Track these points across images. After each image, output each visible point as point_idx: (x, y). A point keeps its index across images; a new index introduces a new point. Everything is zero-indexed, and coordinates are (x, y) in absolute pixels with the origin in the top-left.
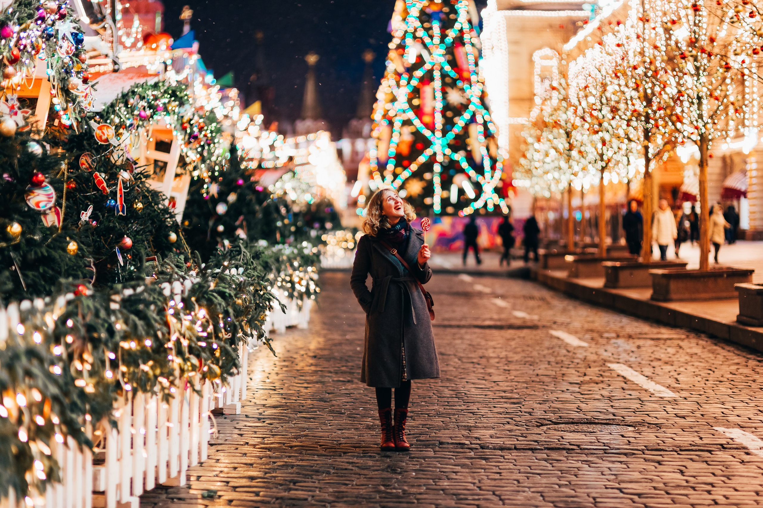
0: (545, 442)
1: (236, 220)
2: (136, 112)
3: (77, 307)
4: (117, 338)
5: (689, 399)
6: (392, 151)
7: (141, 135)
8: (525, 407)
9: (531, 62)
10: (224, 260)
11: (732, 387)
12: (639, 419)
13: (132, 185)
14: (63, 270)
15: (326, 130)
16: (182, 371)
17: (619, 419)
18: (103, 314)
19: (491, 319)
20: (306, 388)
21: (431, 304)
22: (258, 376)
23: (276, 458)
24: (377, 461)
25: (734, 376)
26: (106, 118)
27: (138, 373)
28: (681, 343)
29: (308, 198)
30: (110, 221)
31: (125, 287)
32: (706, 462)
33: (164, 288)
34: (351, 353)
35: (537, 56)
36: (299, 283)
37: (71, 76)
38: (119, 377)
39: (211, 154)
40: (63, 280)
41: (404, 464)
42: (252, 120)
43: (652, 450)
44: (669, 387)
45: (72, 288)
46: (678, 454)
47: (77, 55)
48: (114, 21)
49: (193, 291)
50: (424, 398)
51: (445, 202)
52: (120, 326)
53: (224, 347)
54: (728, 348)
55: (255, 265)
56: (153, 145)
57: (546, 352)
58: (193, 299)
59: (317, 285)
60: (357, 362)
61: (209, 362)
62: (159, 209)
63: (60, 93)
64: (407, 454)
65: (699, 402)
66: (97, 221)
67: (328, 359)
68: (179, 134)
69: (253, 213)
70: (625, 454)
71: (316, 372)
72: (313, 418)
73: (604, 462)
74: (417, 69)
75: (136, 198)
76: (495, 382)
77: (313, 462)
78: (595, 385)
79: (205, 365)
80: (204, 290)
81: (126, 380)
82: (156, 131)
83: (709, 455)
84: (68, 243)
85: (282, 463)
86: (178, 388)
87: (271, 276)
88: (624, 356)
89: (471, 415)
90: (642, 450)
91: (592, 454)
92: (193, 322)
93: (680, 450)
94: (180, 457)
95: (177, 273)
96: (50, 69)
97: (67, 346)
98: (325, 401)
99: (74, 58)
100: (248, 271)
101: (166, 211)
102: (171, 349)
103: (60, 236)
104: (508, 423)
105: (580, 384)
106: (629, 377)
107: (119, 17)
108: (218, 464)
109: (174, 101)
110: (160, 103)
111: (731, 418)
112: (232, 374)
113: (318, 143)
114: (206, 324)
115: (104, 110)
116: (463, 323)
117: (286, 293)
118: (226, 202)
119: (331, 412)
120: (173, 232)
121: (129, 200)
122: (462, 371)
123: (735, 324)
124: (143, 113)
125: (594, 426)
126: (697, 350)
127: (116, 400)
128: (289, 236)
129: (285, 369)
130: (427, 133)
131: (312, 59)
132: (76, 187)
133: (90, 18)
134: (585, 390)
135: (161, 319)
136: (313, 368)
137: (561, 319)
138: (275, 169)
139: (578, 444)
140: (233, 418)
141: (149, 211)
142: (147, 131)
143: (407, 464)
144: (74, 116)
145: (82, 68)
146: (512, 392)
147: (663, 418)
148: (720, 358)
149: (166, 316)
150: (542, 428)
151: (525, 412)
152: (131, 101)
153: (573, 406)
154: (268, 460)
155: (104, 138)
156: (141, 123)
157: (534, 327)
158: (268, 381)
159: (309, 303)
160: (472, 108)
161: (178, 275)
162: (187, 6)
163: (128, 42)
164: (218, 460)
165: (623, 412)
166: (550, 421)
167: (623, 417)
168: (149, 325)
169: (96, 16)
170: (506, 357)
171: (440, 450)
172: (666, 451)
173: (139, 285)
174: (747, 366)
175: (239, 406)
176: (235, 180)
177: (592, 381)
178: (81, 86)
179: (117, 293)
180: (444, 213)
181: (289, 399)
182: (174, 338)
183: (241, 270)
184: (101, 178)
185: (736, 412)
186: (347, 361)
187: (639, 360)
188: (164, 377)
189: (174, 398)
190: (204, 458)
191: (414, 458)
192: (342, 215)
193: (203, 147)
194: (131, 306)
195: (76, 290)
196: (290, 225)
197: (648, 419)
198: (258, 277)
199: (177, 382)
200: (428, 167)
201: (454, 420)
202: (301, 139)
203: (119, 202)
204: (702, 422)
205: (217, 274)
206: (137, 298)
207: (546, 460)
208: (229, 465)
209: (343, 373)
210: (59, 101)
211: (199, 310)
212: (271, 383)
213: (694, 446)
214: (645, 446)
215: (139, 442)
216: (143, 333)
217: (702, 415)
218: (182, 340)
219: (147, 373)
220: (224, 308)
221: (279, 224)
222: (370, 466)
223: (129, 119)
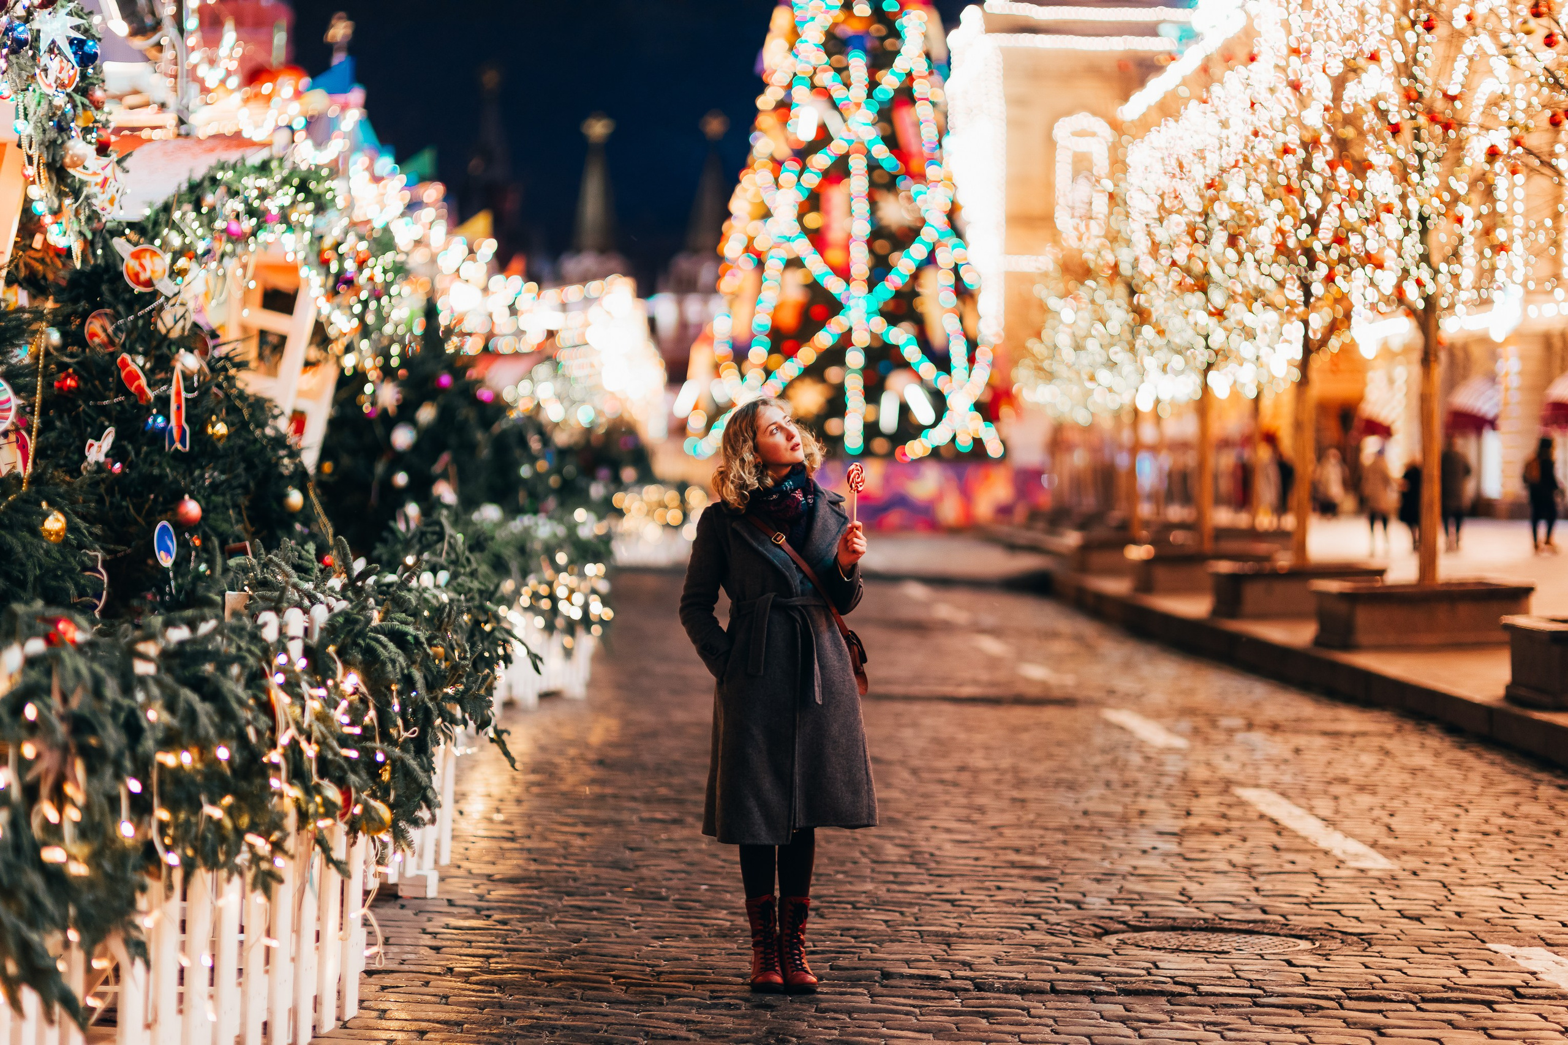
0: (1119, 975)
1: (434, 460)
2: (219, 224)
3: (49, 673)
4: (149, 743)
5: (1423, 875)
6: (763, 321)
7: (229, 275)
8: (1066, 888)
9: (1051, 144)
10: (406, 551)
11: (1511, 847)
12: (1319, 922)
13: (204, 383)
14: (31, 578)
15: (625, 275)
16: (303, 817)
17: (1275, 922)
18: (111, 689)
19: (975, 682)
20: (582, 835)
21: (860, 658)
22: (477, 807)
23: (515, 1007)
24: (743, 1017)
25: (1512, 821)
26: (151, 234)
27: (197, 824)
28: (1390, 745)
29: (584, 417)
30: (152, 464)
31: (169, 624)
32: (1484, 1029)
33: (265, 625)
34: (677, 756)
35: (1062, 130)
36: (568, 599)
37: (70, 138)
38: (153, 834)
39: (382, 319)
40: (19, 608)
41: (804, 1026)
42: (471, 251)
43: (1359, 999)
44: (1374, 845)
45: (41, 626)
46: (1419, 1009)
47: (84, 90)
48: (181, 31)
49: (331, 631)
50: (842, 863)
51: (871, 430)
52: (154, 715)
53: (402, 761)
54: (1490, 756)
55: (474, 565)
56: (257, 298)
57: (1098, 759)
58: (331, 649)
59: (605, 601)
60: (693, 777)
61: (364, 795)
62: (264, 435)
63: (44, 174)
64: (810, 1002)
65: (1447, 881)
66: (123, 463)
67: (629, 767)
68: (314, 272)
69: (471, 447)
70: (1301, 1008)
71: (601, 798)
72: (598, 909)
73: (1256, 1028)
74: (815, 152)
75: (212, 412)
76: (994, 828)
77: (599, 1019)
78: (1212, 838)
79: (357, 802)
80: (358, 628)
81: (167, 841)
82: (263, 268)
83: (1488, 1013)
84: (45, 516)
85: (529, 1022)
86: (292, 857)
87: (508, 586)
88: (1268, 773)
89: (948, 907)
90: (1337, 999)
91: (1226, 1006)
92: (331, 703)
93: (1421, 999)
94: (294, 1013)
95: (295, 586)
96: (22, 120)
97: (23, 766)
98: (624, 869)
99: (78, 98)
100: (460, 580)
101: (279, 441)
102: (276, 767)
103: (25, 500)
104: (1032, 927)
105: (1180, 835)
106: (1286, 821)
107: (191, 23)
108: (384, 1024)
109: (305, 201)
110: (272, 206)
111: (1522, 923)
112: (416, 823)
113: (607, 301)
114: (361, 706)
115: (148, 218)
116: (916, 689)
117: (540, 622)
118: (412, 421)
119: (639, 894)
120: (295, 487)
121: (197, 417)
122: (921, 800)
123: (1504, 705)
124: (234, 227)
125: (1223, 936)
126: (1423, 759)
127: (143, 889)
128: (546, 496)
129: (535, 790)
130: (834, 285)
131: (598, 129)
132: (78, 387)
133: (130, 23)
134: (1192, 850)
135: (256, 698)
136: (597, 789)
137: (1125, 684)
138: (517, 355)
139: (1193, 981)
140: (420, 906)
141: (241, 442)
142: (245, 267)
143: (810, 1026)
144: (76, 227)
145: (96, 121)
146: (1033, 852)
147: (1374, 921)
148: (1475, 777)
149: (267, 691)
150: (1106, 939)
151: (1068, 902)
152: (209, 199)
153: (1171, 889)
154: (498, 1013)
155: (143, 277)
156: (229, 247)
157: (1067, 702)
158: (499, 817)
159: (587, 643)
160: (928, 234)
161: (298, 590)
162: (341, 14)
163: (211, 76)
164: (384, 1011)
165: (1284, 906)
166: (1124, 923)
167: (1284, 916)
168: (225, 713)
169: (143, 21)
170: (1015, 770)
171: (885, 991)
172: (1391, 1001)
173: (204, 619)
174: (1536, 798)
175: (433, 879)
176: (432, 377)
177: (1204, 829)
178: (93, 161)
179: (150, 637)
180: (867, 452)
181: (545, 863)
182: (284, 739)
183: (443, 576)
184: (133, 367)
185: (1532, 908)
186: (670, 773)
187: (1301, 780)
188: (260, 835)
189: (281, 881)
190: (351, 1010)
191: (826, 1010)
192: (653, 453)
193: (365, 304)
194: (184, 666)
195: (52, 630)
196: (549, 473)
197: (1339, 922)
198: (481, 592)
199: (290, 844)
200: (835, 355)
201: (911, 919)
202: (573, 292)
203: (175, 420)
204: (1461, 930)
205: (390, 585)
206: (198, 647)
207: (1123, 1021)
208: (408, 1026)
209: (665, 800)
210: (43, 193)
211: (345, 675)
212: (505, 822)
213: (1452, 990)
214: (1343, 989)
215: (198, 981)
216: (212, 731)
217: (1459, 914)
218: (304, 744)
219: (218, 824)
220: (402, 669)
221: (525, 471)
222: (728, 1030)
223: (203, 238)
